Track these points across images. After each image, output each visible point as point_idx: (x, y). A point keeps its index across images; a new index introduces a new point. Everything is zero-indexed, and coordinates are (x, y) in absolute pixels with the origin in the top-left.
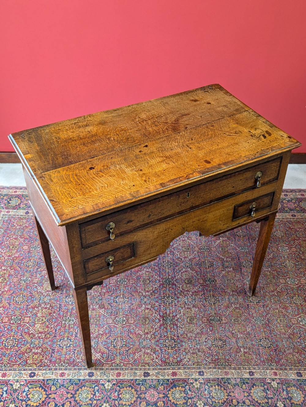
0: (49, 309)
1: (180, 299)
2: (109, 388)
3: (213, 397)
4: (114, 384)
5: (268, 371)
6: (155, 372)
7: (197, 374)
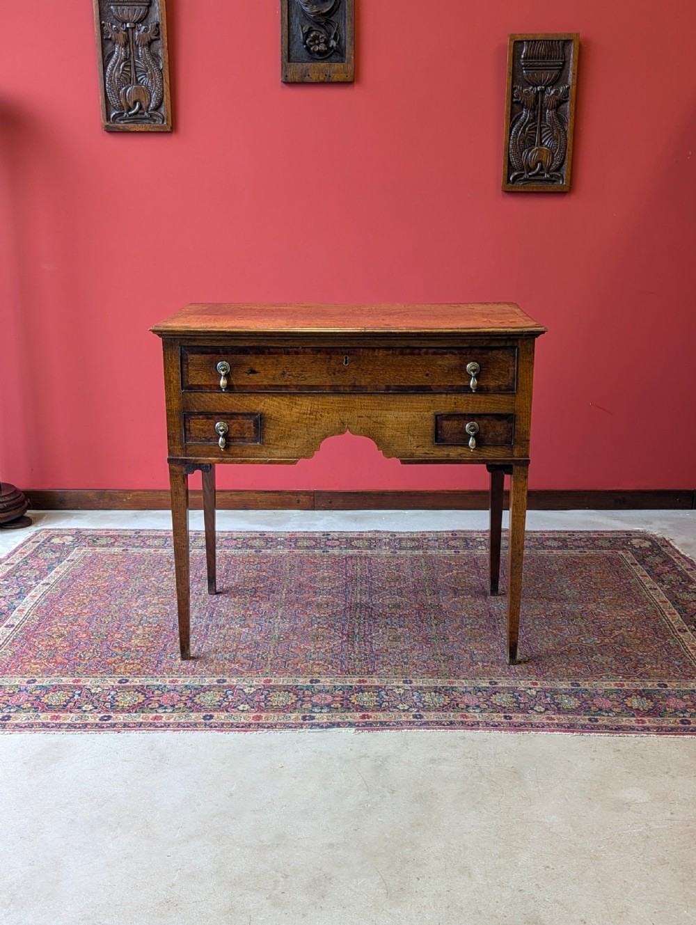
0: (156, 627)
1: (378, 620)
2: (251, 692)
3: (425, 701)
4: (260, 689)
5: (522, 682)
6: (328, 680)
7: (402, 682)
